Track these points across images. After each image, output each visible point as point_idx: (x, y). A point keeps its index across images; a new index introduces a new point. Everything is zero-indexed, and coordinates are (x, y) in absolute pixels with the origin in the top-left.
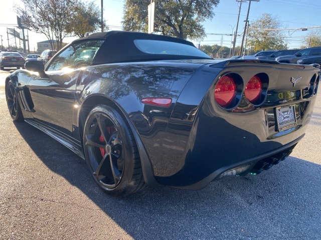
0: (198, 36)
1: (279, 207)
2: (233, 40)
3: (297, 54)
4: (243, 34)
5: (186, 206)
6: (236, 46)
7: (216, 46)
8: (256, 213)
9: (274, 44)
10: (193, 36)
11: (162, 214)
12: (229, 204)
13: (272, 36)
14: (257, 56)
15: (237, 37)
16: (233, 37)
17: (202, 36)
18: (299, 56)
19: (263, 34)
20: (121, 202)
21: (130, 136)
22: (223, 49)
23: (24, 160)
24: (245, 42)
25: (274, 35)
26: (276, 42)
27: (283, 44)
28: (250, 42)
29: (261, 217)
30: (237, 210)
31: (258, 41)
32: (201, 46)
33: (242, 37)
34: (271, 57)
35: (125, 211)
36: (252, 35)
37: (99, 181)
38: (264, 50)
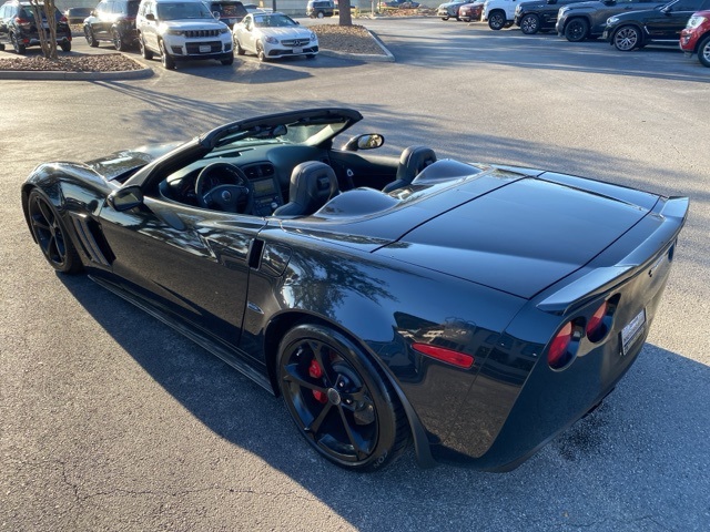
8: (580, 475)
18: (611, 3)
29: (589, 483)
30: (551, 473)
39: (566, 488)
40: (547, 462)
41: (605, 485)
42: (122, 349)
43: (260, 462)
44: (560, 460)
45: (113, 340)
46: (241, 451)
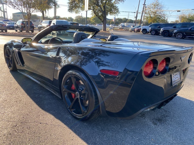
0: (115, 13)
1: (170, 126)
2: (136, 16)
3: (174, 26)
4: (142, 12)
5: (121, 126)
6: (137, 19)
7: (125, 18)
8: (159, 129)
9: (160, 19)
10: (112, 13)
11: (109, 131)
12: (144, 124)
13: (159, 14)
14: (150, 26)
15: (138, 14)
16: (136, 14)
17: (117, 13)
18: (175, 27)
19: (154, 13)
20: (85, 124)
21: (92, 90)
22: (129, 21)
23: (23, 98)
24: (143, 17)
25: (160, 13)
26: (161, 17)
27: (166, 19)
28: (146, 17)
29: (161, 132)
30: (149, 128)
31: (151, 17)
32: (116, 19)
33: (141, 14)
34: (159, 27)
35: (88, 129)
36: (147, 13)
37: (72, 112)
38: (154, 23)
39: (153, 132)
40: (148, 125)
41: (167, 133)
42: (21, 88)
43: (52, 117)
44: (152, 125)
45: (19, 85)
46: (47, 113)
